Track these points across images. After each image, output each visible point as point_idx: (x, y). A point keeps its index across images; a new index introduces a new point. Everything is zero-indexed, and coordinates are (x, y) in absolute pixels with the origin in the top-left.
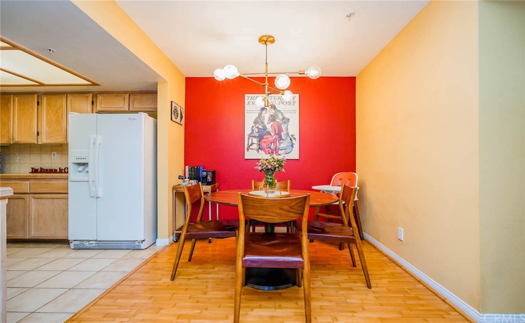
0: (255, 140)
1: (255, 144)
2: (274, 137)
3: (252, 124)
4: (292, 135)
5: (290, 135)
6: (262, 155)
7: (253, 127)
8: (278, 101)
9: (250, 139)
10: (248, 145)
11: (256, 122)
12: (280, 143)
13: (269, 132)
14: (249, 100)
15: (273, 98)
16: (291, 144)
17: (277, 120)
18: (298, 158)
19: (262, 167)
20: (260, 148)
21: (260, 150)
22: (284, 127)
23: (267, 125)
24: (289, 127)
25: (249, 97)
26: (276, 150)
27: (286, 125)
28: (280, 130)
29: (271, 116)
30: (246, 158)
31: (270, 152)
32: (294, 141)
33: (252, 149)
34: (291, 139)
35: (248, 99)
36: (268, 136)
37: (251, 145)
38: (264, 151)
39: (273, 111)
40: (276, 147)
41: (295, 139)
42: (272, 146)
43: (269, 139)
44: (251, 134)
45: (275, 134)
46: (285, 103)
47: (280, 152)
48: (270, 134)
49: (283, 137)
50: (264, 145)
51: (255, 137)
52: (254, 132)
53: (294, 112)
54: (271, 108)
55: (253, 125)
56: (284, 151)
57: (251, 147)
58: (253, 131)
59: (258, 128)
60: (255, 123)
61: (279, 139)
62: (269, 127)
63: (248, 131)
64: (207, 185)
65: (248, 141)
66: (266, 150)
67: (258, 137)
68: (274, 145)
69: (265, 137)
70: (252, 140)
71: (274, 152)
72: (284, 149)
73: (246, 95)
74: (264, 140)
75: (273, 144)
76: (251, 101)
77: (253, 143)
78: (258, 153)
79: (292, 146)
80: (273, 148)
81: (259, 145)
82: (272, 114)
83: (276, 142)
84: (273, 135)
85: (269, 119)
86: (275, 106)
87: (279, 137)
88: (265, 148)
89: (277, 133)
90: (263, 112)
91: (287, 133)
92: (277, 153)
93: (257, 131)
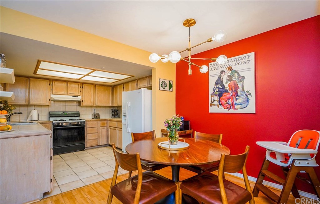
0: (216, 98)
1: (216, 100)
2: (231, 94)
3: (214, 85)
4: (248, 91)
5: (245, 91)
6: (222, 110)
7: (214, 87)
8: (234, 63)
9: (213, 97)
10: (211, 102)
11: (216, 84)
12: (236, 99)
13: (227, 90)
15: (230, 61)
16: (246, 99)
17: (234, 79)
18: (254, 113)
20: (220, 104)
21: (220, 106)
22: (240, 85)
23: (225, 85)
24: (244, 84)
26: (233, 105)
27: (241, 83)
28: (236, 87)
29: (229, 76)
30: (210, 112)
31: (228, 107)
32: (249, 97)
33: (214, 105)
34: (246, 95)
35: (211, 67)
36: (226, 94)
37: (214, 101)
38: (223, 106)
39: (230, 72)
40: (233, 102)
41: (250, 94)
42: (230, 102)
43: (228, 96)
44: (213, 93)
45: (232, 92)
46: (240, 63)
47: (236, 107)
48: (227, 92)
49: (239, 93)
50: (223, 101)
51: (216, 95)
52: (216, 91)
53: (249, 69)
54: (229, 69)
56: (240, 105)
57: (213, 103)
58: (214, 90)
59: (218, 88)
61: (236, 96)
62: (227, 86)
63: (211, 91)
65: (211, 98)
66: (225, 105)
67: (218, 95)
69: (224, 95)
70: (214, 98)
71: (232, 107)
72: (241, 104)
73: (210, 64)
74: (223, 97)
75: (230, 100)
76: (213, 67)
77: (215, 100)
78: (219, 108)
79: (248, 101)
80: (230, 104)
81: (219, 101)
82: (229, 75)
83: (233, 98)
84: (230, 93)
85: (227, 79)
86: (232, 68)
87: (235, 94)
88: (224, 103)
89: (234, 91)
90: (222, 74)
91: (243, 90)
92: (234, 108)
93: (217, 91)
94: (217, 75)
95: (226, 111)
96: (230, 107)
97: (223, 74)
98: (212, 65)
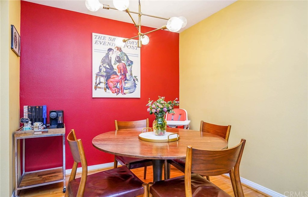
0: (103, 80)
1: (103, 83)
2: (120, 77)
4: (135, 77)
5: (133, 76)
6: (109, 94)
7: (100, 66)
8: (123, 44)
9: (98, 78)
10: (96, 83)
13: (116, 72)
14: (97, 40)
16: (134, 84)
17: (123, 62)
18: (140, 97)
19: (156, 110)
20: (108, 87)
21: (107, 89)
22: (128, 68)
23: (114, 66)
24: (132, 69)
25: (97, 36)
26: (122, 90)
27: (130, 67)
28: (125, 71)
29: (118, 57)
30: (93, 97)
31: (116, 91)
32: (136, 82)
33: (100, 88)
34: (134, 80)
35: (96, 38)
36: (115, 76)
37: (99, 84)
38: (111, 90)
39: (119, 53)
40: (122, 86)
41: (137, 80)
42: (119, 86)
43: (116, 79)
44: (99, 73)
45: (121, 75)
46: (129, 47)
47: (125, 91)
48: (116, 74)
49: (128, 78)
50: (111, 84)
51: (102, 76)
52: (102, 71)
53: (136, 56)
54: (118, 49)
55: (101, 64)
57: (99, 86)
58: (100, 70)
59: (105, 67)
60: (102, 62)
61: (124, 79)
62: (115, 67)
63: (95, 70)
64: (58, 127)
65: (96, 80)
66: (113, 89)
67: (105, 76)
68: (120, 85)
69: (112, 77)
70: (100, 79)
71: (120, 91)
72: (129, 89)
73: (94, 34)
74: (111, 80)
75: (119, 83)
76: (99, 40)
77: (101, 82)
78: (106, 91)
79: (135, 86)
80: (119, 88)
81: (107, 84)
82: (118, 55)
83: (122, 82)
84: (119, 75)
85: (116, 60)
86: (121, 49)
87: (124, 78)
88: (112, 87)
89: (123, 74)
90: (110, 52)
91: (131, 75)
92: (122, 92)
93: (104, 71)
94: (103, 51)
95: (114, 96)
96: (119, 91)
97: (112, 53)
98: (97, 37)
